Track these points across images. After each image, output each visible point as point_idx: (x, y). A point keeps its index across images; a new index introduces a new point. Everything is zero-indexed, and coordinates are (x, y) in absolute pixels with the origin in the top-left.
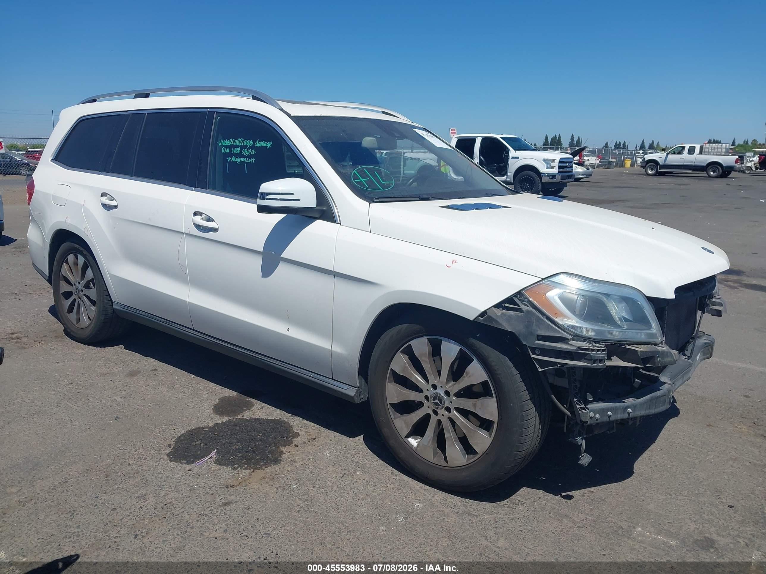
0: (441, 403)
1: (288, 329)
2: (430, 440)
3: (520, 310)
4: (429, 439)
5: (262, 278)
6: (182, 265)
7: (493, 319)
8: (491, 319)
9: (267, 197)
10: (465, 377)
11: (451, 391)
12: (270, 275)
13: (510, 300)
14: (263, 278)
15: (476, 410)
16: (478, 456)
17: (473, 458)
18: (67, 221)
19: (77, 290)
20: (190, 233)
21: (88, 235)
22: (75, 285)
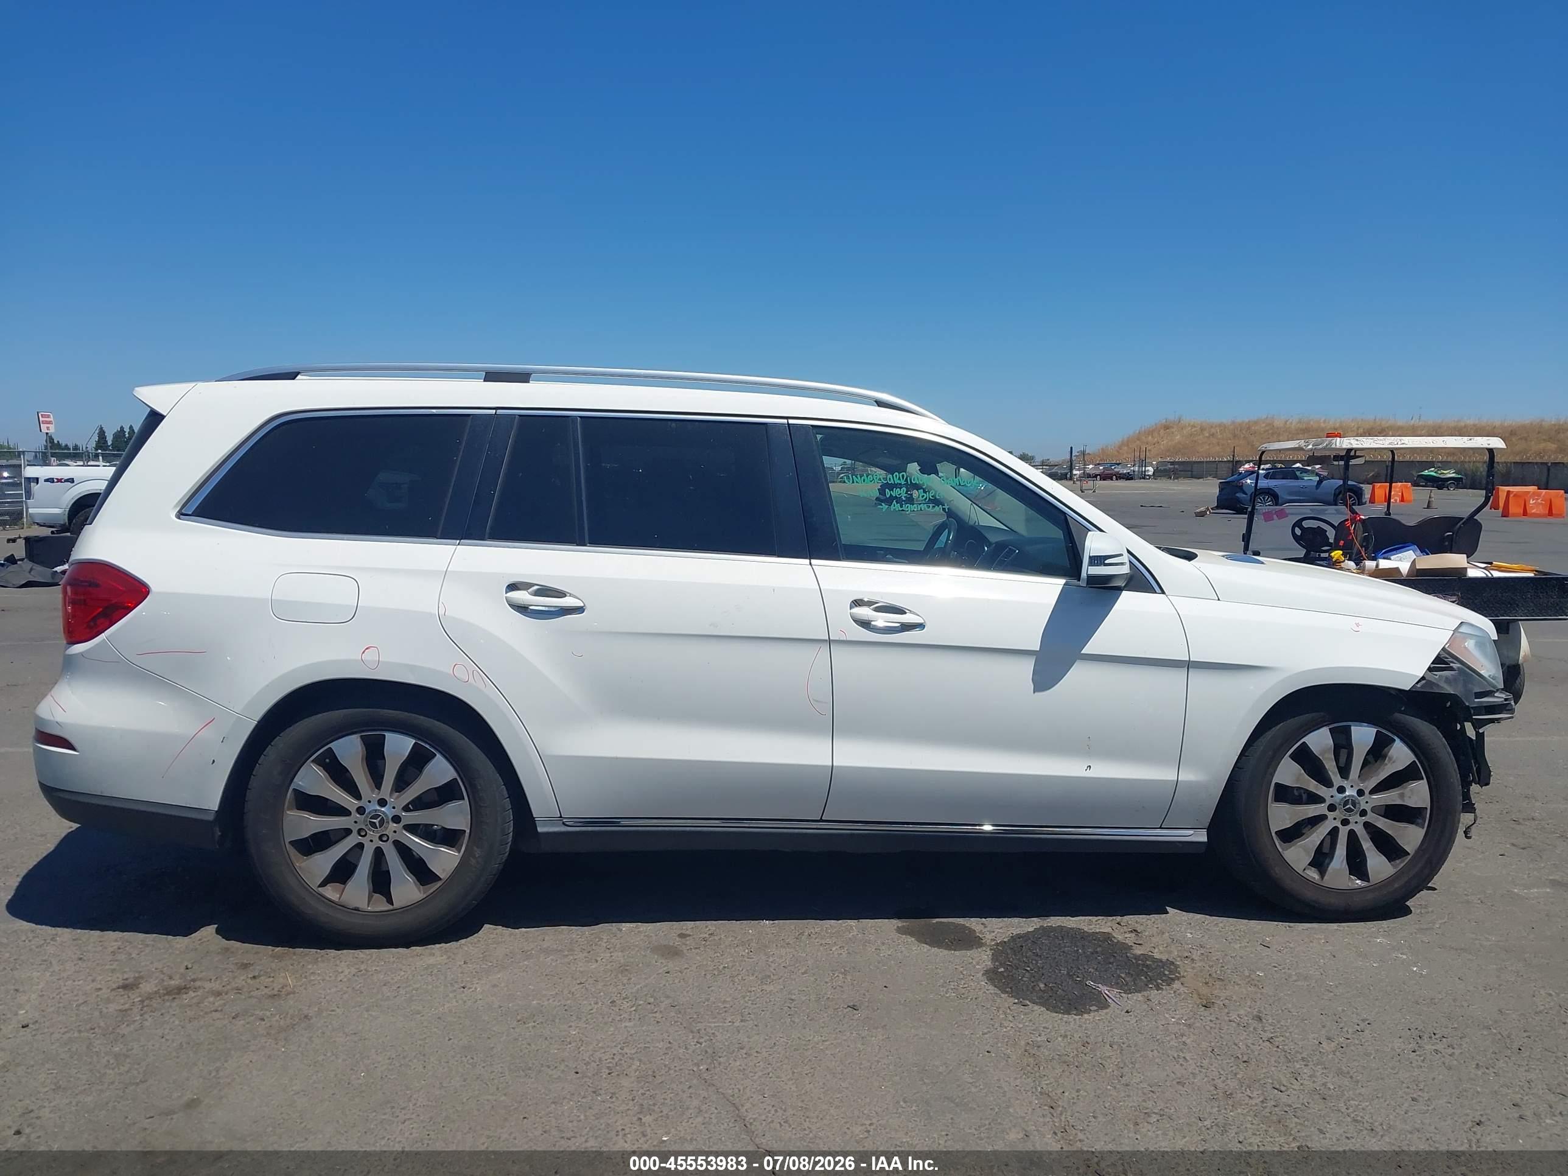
0: (1355, 807)
1: (1090, 766)
2: (1343, 861)
3: (1452, 669)
4: (1342, 858)
5: (1034, 692)
6: (817, 701)
7: (1434, 683)
8: (1430, 683)
9: (1106, 562)
10: (1386, 764)
11: (1366, 788)
12: (1050, 688)
13: (1438, 660)
14: (1036, 693)
15: (1404, 801)
16: (1409, 857)
17: (1401, 863)
18: (369, 656)
19: (375, 821)
20: (848, 639)
21: (471, 680)
22: (361, 810)
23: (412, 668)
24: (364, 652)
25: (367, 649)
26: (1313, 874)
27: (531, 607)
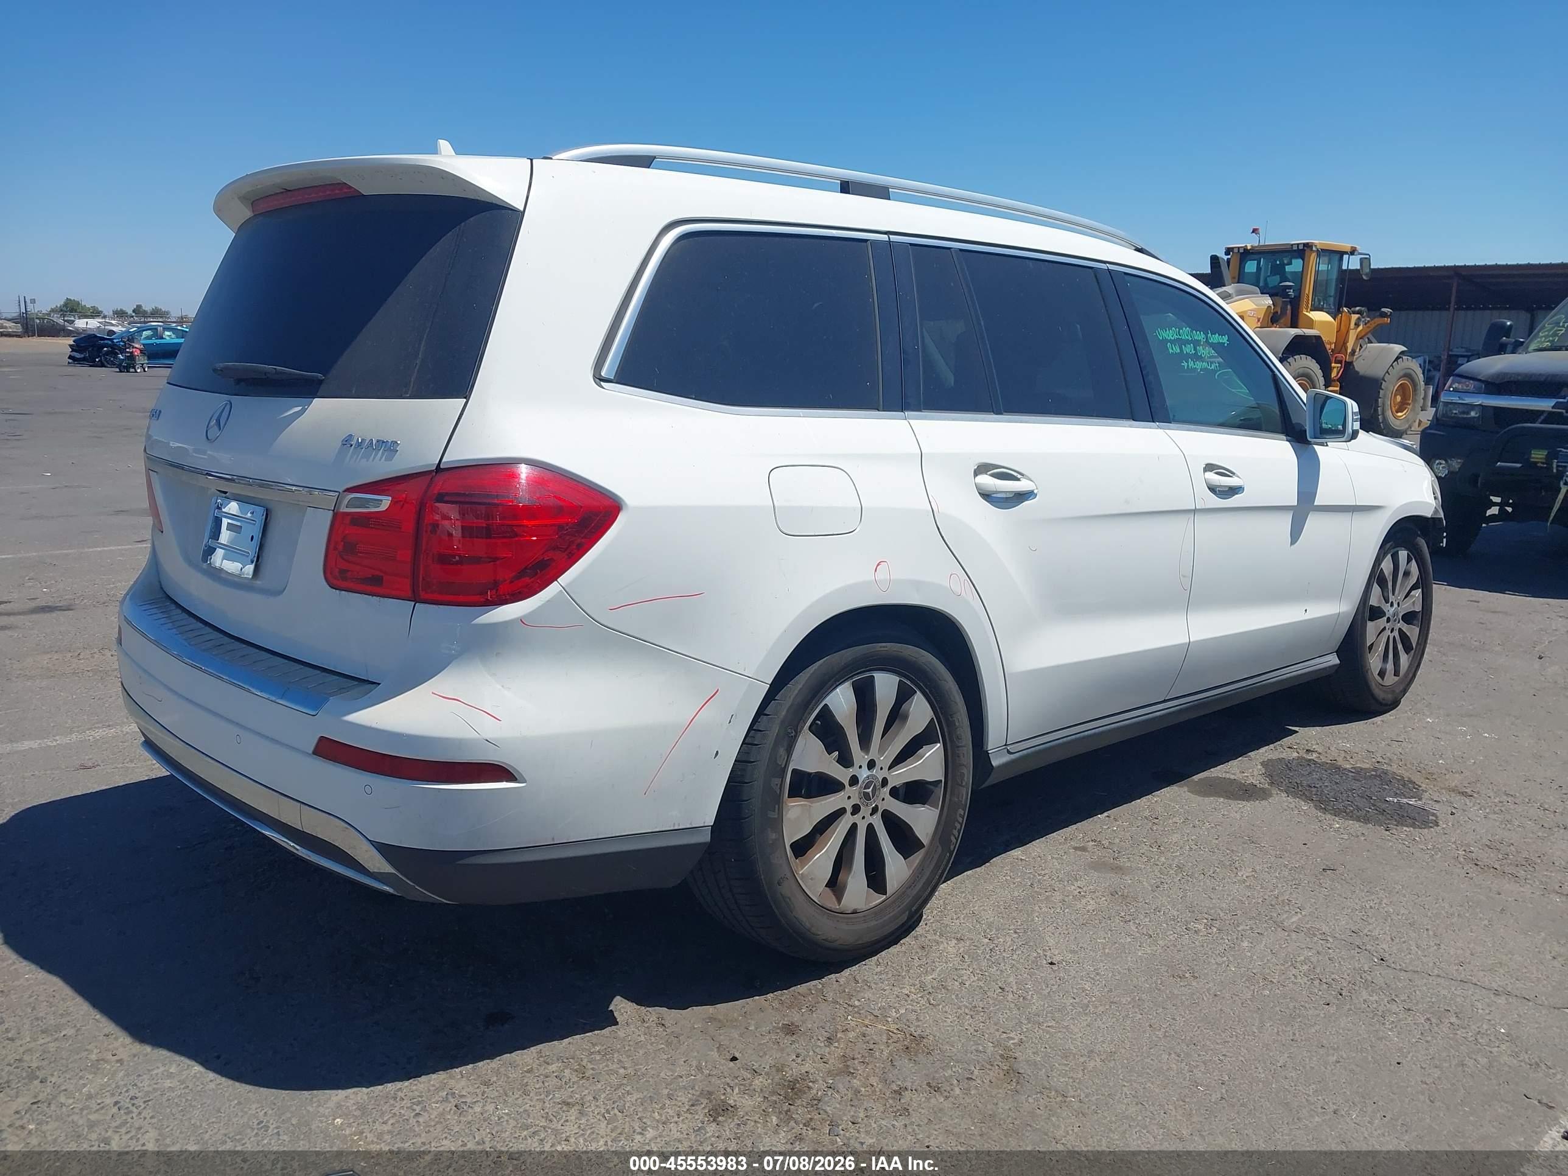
0: (1397, 617)
1: (1306, 610)
2: (1392, 663)
4: (1391, 660)
5: (1291, 545)
6: (1183, 576)
10: (1409, 580)
11: (1400, 601)
12: (1297, 540)
14: (1291, 547)
15: (1415, 608)
16: (1413, 651)
17: (1410, 657)
18: (882, 574)
19: (870, 790)
20: (1207, 507)
21: (963, 594)
22: (854, 780)
23: (917, 585)
24: (876, 571)
25: (878, 565)
26: (1378, 678)
27: (995, 495)
